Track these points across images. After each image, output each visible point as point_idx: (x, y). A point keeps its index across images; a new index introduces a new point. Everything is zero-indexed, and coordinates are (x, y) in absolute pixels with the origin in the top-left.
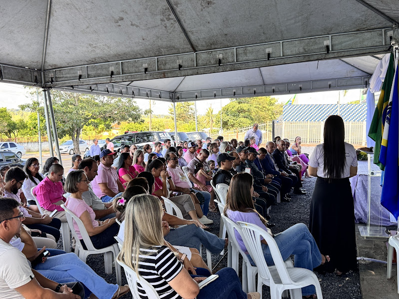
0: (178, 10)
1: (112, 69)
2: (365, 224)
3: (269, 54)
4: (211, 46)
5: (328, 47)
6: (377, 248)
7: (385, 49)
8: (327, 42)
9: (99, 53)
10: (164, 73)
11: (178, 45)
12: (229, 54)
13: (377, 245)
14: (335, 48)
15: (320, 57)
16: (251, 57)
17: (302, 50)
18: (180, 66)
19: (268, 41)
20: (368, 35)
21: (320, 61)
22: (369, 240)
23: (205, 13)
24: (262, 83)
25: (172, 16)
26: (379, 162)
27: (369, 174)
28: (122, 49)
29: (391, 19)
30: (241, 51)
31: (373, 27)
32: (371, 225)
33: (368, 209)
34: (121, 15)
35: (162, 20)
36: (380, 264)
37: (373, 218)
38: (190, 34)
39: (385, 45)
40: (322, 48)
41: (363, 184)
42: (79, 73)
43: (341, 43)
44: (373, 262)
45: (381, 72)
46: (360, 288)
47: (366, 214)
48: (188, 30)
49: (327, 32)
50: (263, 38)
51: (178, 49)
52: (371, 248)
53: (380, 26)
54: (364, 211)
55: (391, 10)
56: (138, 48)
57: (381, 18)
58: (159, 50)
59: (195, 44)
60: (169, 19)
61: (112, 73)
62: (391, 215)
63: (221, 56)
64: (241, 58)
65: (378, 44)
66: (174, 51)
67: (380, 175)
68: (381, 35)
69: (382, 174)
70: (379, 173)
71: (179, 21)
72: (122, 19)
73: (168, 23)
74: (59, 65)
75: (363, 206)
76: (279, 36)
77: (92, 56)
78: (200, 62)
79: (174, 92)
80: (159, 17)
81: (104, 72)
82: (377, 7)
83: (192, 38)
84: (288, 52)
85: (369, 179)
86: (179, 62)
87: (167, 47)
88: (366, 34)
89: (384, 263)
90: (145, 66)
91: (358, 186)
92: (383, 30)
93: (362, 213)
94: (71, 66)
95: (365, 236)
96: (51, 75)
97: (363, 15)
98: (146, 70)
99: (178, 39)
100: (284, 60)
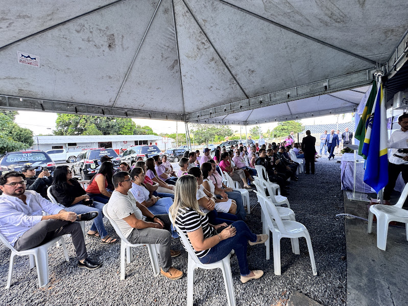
0: (237, 78)
1: (211, 111)
2: (351, 191)
3: (288, 95)
4: (256, 94)
5: (326, 87)
6: (360, 207)
7: (368, 82)
8: (326, 84)
9: (205, 105)
10: (233, 111)
11: (240, 97)
12: (266, 98)
13: (360, 206)
14: (331, 87)
15: (321, 93)
16: (278, 98)
17: (308, 91)
18: (241, 107)
19: (288, 88)
20: (355, 76)
21: (321, 96)
22: (353, 202)
23: (251, 78)
24: (290, 113)
25: (235, 82)
26: (362, 154)
27: (355, 161)
28: (214, 101)
29: (374, 62)
30: (272, 95)
31: (359, 70)
32: (356, 192)
33: (354, 182)
34: (211, 85)
35: (230, 85)
36: (362, 220)
37: (358, 188)
38: (244, 90)
39: (369, 80)
40: (322, 88)
41: (350, 167)
42: (198, 115)
43: (335, 83)
44: (356, 219)
45: (365, 100)
46: (344, 236)
47: (352, 185)
48: (243, 88)
49: (326, 78)
50: (285, 86)
51: (240, 98)
52: (355, 208)
53: (365, 68)
54: (351, 183)
55: (374, 54)
56: (221, 100)
57: (366, 63)
58: (231, 100)
59: (247, 95)
60: (233, 84)
61: (211, 113)
62: (372, 188)
63: (262, 99)
64: (272, 99)
65: (364, 80)
66: (238, 99)
67: (364, 162)
68: (366, 74)
69: (365, 161)
70: (362, 160)
71: (238, 84)
72: (212, 87)
73: (233, 86)
74: (190, 112)
75: (351, 180)
76: (294, 85)
77: (202, 106)
78: (251, 103)
79: (246, 121)
80: (229, 83)
81: (208, 113)
82: (363, 55)
83: (246, 92)
84: (300, 93)
85: (355, 164)
86: (240, 105)
87: (234, 98)
88: (354, 75)
89: (366, 221)
90: (225, 108)
91: (346, 168)
92: (367, 71)
93: (350, 184)
94: (195, 112)
95: (351, 199)
96: (188, 116)
97: (351, 63)
98: (225, 110)
99: (239, 93)
100: (298, 97)
